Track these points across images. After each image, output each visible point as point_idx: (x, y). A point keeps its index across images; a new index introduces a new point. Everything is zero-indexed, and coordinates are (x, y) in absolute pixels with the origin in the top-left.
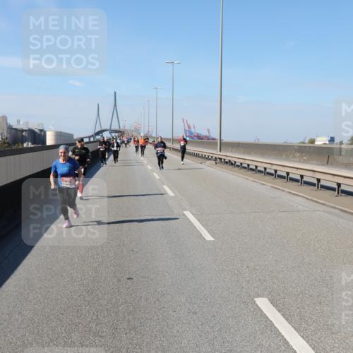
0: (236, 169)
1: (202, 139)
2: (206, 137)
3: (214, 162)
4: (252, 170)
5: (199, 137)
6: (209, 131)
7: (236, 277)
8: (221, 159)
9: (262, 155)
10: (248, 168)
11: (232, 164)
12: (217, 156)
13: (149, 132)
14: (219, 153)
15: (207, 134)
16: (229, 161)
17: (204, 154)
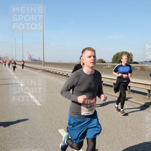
0: (51, 74)
1: (36, 61)
2: (38, 60)
3: (41, 71)
4: (57, 74)
5: (35, 60)
6: (39, 57)
7: (50, 121)
8: (44, 70)
9: (62, 68)
10: (56, 73)
11: (49, 72)
12: (43, 69)
13: (12, 58)
14: (43, 67)
15: (39, 59)
16: (48, 70)
17: (37, 68)
